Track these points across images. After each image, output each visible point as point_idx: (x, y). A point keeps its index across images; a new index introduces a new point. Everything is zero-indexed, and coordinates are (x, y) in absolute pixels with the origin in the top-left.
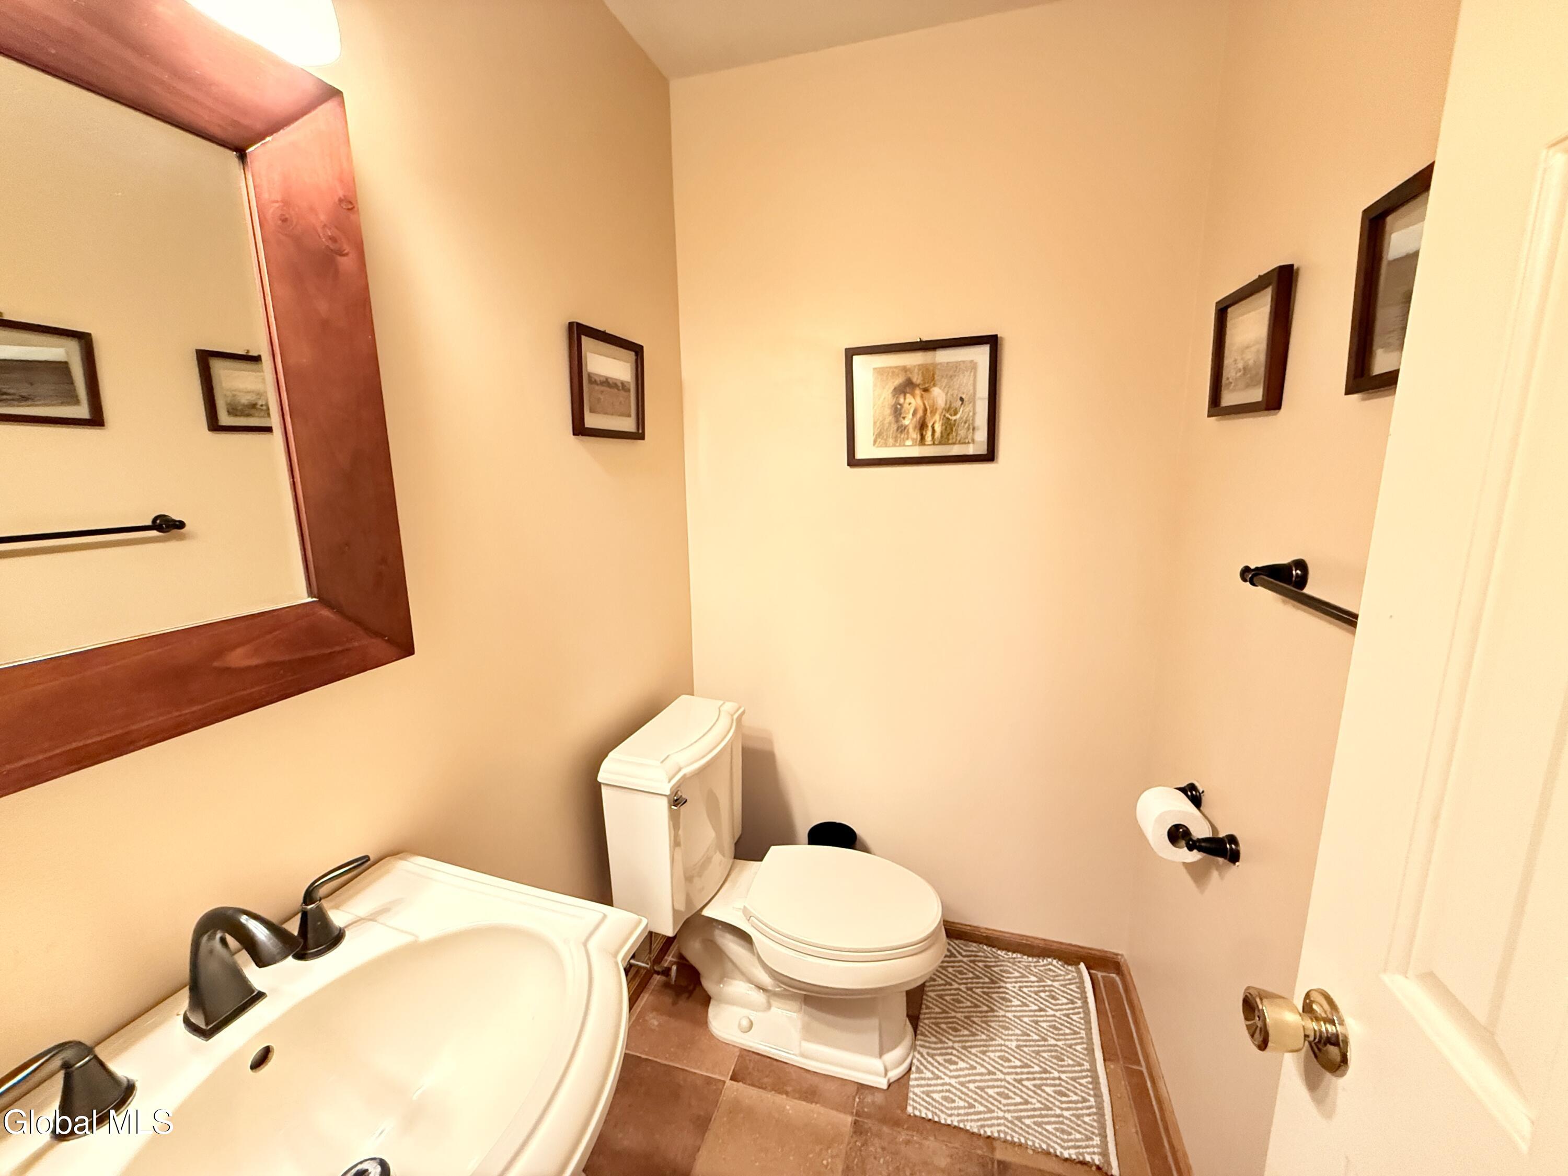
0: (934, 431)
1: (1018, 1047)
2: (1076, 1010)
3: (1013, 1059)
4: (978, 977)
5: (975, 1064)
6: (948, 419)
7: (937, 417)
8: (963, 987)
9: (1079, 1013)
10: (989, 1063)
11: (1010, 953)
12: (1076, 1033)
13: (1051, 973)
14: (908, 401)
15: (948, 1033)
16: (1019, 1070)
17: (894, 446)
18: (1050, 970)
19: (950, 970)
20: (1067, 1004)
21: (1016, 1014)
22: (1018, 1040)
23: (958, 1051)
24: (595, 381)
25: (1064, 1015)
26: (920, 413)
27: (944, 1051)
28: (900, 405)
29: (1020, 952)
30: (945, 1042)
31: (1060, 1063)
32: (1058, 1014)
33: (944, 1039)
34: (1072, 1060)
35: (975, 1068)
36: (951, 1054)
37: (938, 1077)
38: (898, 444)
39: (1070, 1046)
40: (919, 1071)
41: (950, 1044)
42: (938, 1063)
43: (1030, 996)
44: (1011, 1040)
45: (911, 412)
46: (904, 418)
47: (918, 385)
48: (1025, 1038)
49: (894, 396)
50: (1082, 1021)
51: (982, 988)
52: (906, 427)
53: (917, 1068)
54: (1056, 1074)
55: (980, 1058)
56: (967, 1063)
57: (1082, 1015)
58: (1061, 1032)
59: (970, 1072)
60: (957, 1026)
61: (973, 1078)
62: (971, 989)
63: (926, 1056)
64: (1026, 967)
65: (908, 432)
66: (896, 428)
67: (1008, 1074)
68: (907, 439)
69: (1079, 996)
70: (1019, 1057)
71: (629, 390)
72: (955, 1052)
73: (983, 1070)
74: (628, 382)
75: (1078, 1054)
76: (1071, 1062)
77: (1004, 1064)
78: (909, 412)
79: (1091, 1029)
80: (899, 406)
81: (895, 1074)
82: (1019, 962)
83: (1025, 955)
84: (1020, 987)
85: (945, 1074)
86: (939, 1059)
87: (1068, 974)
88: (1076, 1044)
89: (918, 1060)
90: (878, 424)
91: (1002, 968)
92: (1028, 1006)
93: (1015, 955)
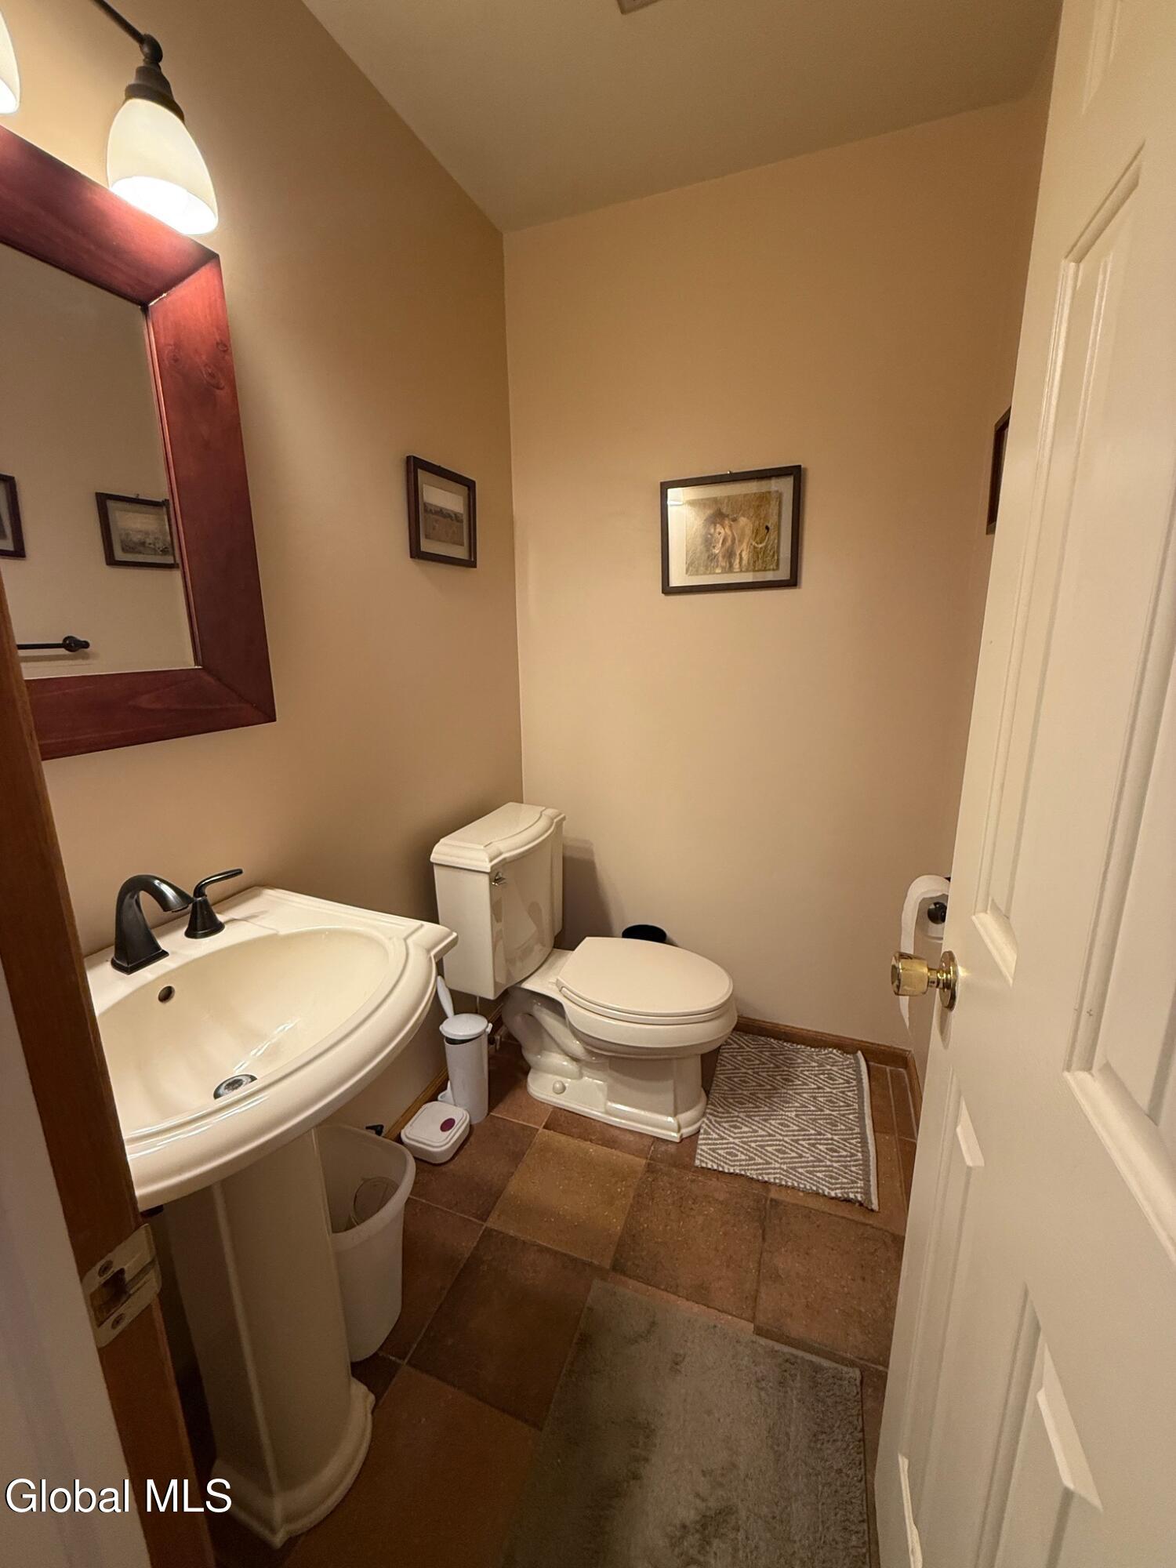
0: (741, 558)
1: (797, 1116)
2: (851, 1089)
3: (792, 1125)
4: (764, 1063)
5: (757, 1128)
6: (755, 547)
7: (744, 545)
8: (750, 1072)
9: (854, 1090)
10: (770, 1128)
11: (795, 1045)
12: (849, 1105)
13: (831, 1060)
14: (718, 530)
15: (735, 1106)
16: (796, 1133)
17: (705, 574)
18: (830, 1058)
19: (739, 1058)
20: (844, 1083)
21: (797, 1091)
22: (796, 1111)
23: (743, 1119)
24: (431, 510)
25: (841, 1092)
26: (729, 543)
27: (730, 1119)
28: (711, 535)
29: (804, 1044)
30: (731, 1113)
31: (834, 1128)
32: (834, 1091)
33: (730, 1110)
34: (844, 1125)
35: (757, 1131)
36: (736, 1121)
37: (723, 1138)
38: (708, 572)
39: (844, 1115)
40: (706, 1133)
41: (736, 1114)
42: (725, 1128)
43: (811, 1078)
44: (791, 1111)
45: (721, 541)
46: (714, 547)
47: (727, 516)
48: (804, 1109)
49: (705, 526)
50: (856, 1097)
51: (767, 1072)
52: (716, 555)
53: (705, 1130)
54: (829, 1136)
55: (762, 1124)
56: (750, 1127)
57: (856, 1092)
58: (837, 1105)
59: (753, 1134)
60: (743, 1100)
61: (755, 1139)
62: (757, 1073)
63: (714, 1123)
64: (809, 1055)
65: (718, 561)
66: (706, 557)
67: (786, 1136)
68: (717, 567)
69: (855, 1077)
70: (797, 1123)
71: (462, 521)
72: (739, 1120)
73: (764, 1133)
74: (462, 514)
75: (850, 1121)
76: (843, 1127)
77: (783, 1128)
78: (718, 542)
79: (863, 1102)
80: (709, 536)
81: (686, 1131)
82: (803, 1052)
83: (808, 1046)
84: (802, 1071)
85: (730, 1136)
86: (725, 1125)
87: (846, 1061)
88: (849, 1114)
89: (707, 1125)
90: (690, 554)
91: (786, 1056)
92: (808, 1085)
93: (799, 1047)
